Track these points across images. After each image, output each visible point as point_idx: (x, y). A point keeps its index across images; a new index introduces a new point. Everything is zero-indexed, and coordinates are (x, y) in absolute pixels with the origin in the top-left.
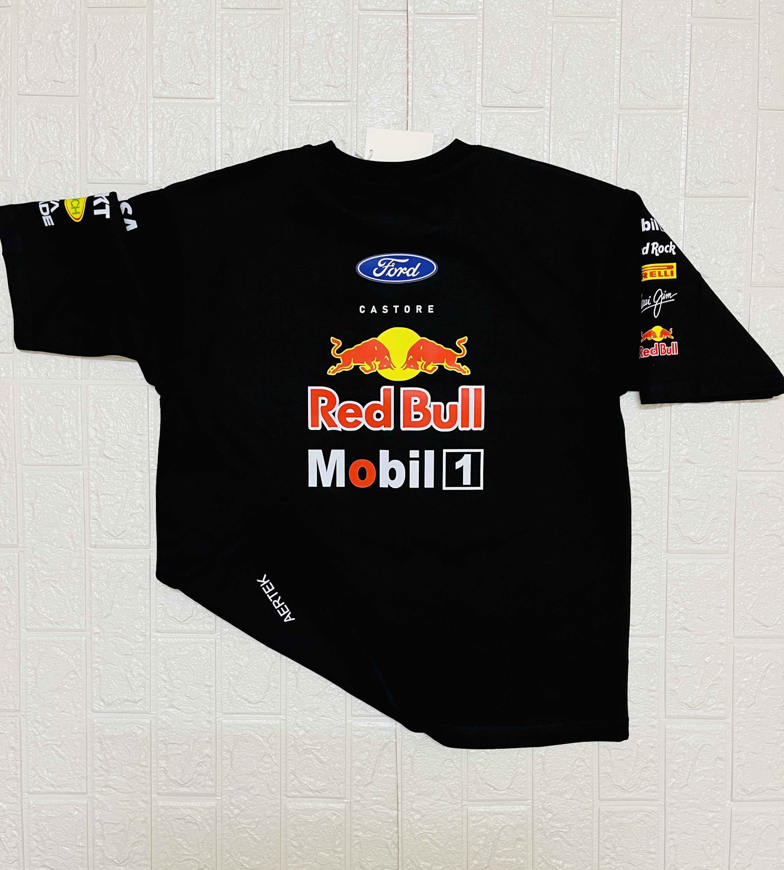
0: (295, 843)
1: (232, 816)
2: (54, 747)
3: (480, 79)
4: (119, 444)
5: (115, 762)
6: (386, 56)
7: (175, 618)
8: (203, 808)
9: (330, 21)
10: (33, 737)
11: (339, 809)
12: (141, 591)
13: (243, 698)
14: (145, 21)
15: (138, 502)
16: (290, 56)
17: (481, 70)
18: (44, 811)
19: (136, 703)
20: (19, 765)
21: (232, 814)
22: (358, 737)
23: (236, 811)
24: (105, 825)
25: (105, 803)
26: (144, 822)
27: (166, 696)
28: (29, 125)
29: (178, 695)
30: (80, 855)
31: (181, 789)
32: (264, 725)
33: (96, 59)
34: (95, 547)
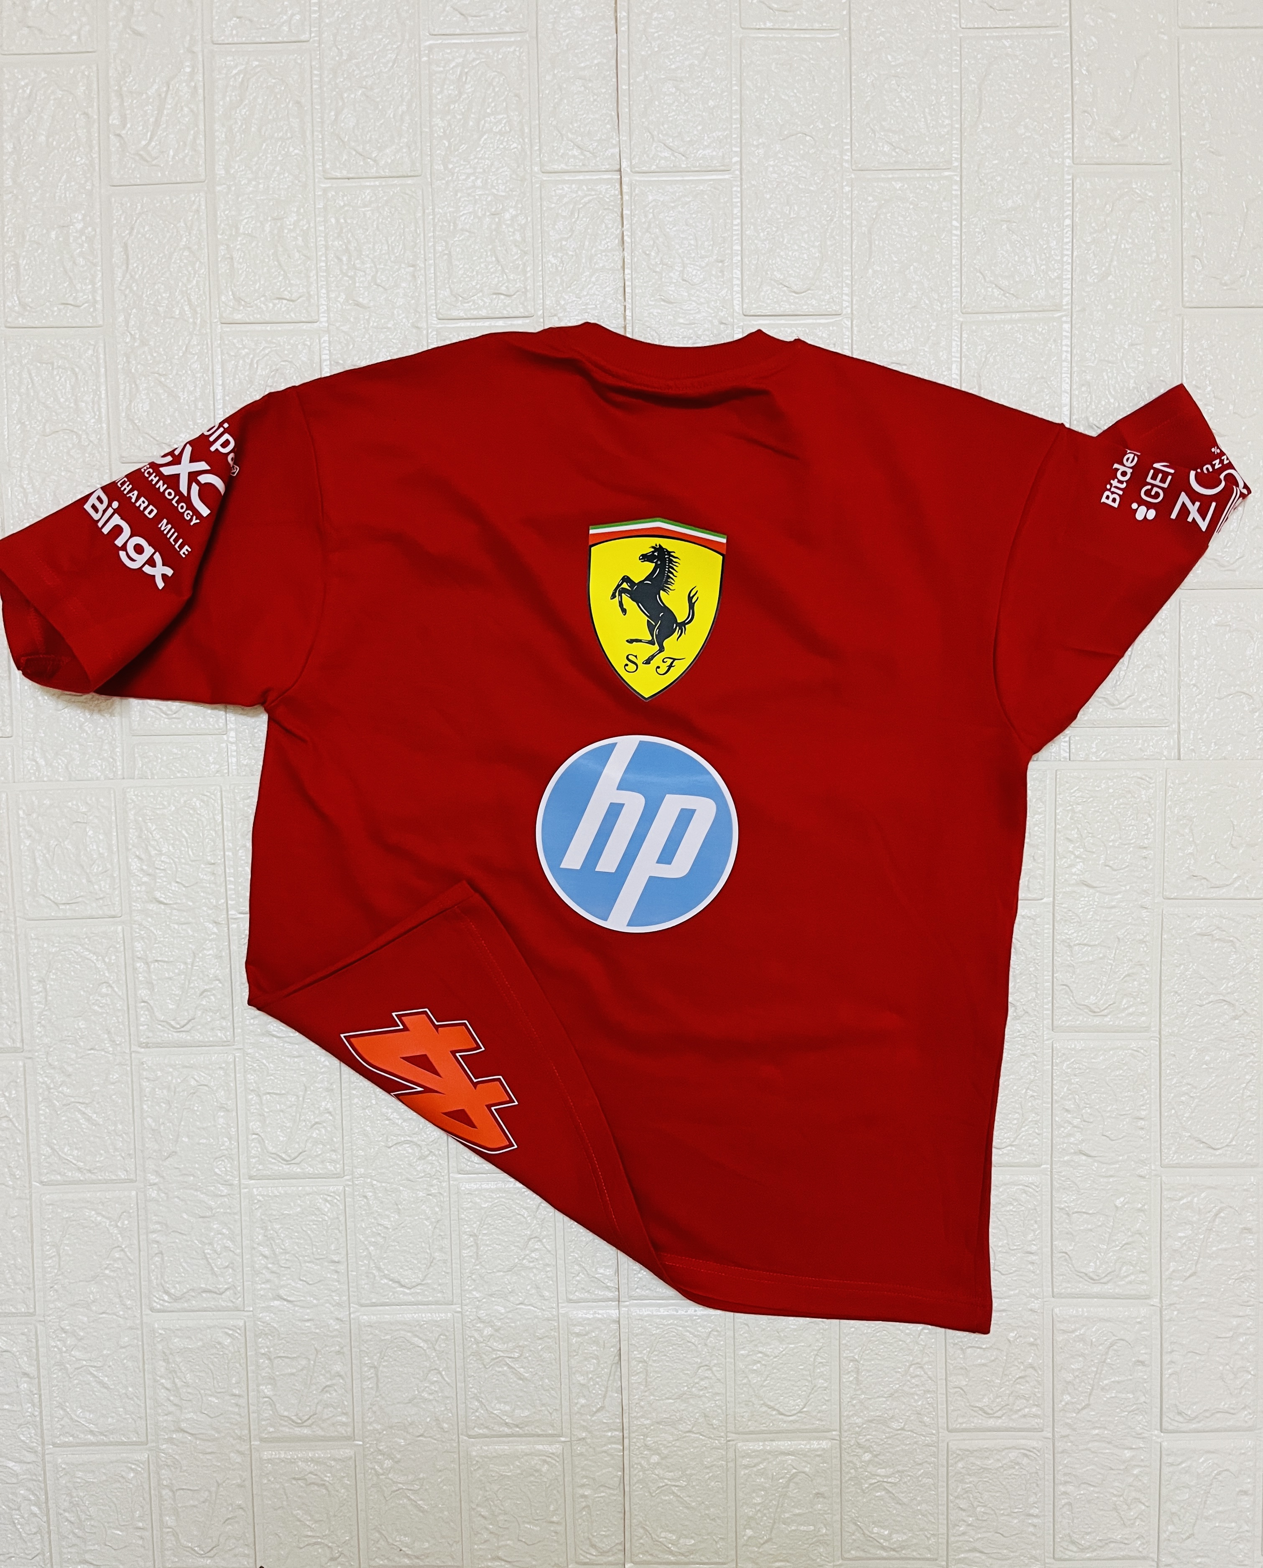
0: (484, 1512)
1: (381, 1471)
2: (92, 1370)
3: (739, 273)
4: (178, 880)
5: (189, 1390)
6: (587, 243)
7: (278, 1155)
8: (335, 1460)
9: (495, 191)
10: (58, 1356)
11: (553, 1454)
12: (222, 1114)
13: (391, 1280)
14: (203, 203)
15: (213, 971)
16: (434, 249)
17: (739, 258)
18: (80, 1474)
19: (221, 1294)
20: (36, 1400)
21: (382, 1468)
22: (578, 1335)
23: (388, 1463)
24: (178, 1493)
25: (177, 1457)
26: (241, 1486)
27: (268, 1281)
28: (25, 375)
29: (288, 1279)
30: (141, 1542)
31: (297, 1431)
32: (427, 1323)
33: (127, 267)
34: (147, 1046)
